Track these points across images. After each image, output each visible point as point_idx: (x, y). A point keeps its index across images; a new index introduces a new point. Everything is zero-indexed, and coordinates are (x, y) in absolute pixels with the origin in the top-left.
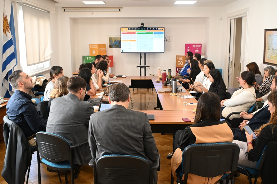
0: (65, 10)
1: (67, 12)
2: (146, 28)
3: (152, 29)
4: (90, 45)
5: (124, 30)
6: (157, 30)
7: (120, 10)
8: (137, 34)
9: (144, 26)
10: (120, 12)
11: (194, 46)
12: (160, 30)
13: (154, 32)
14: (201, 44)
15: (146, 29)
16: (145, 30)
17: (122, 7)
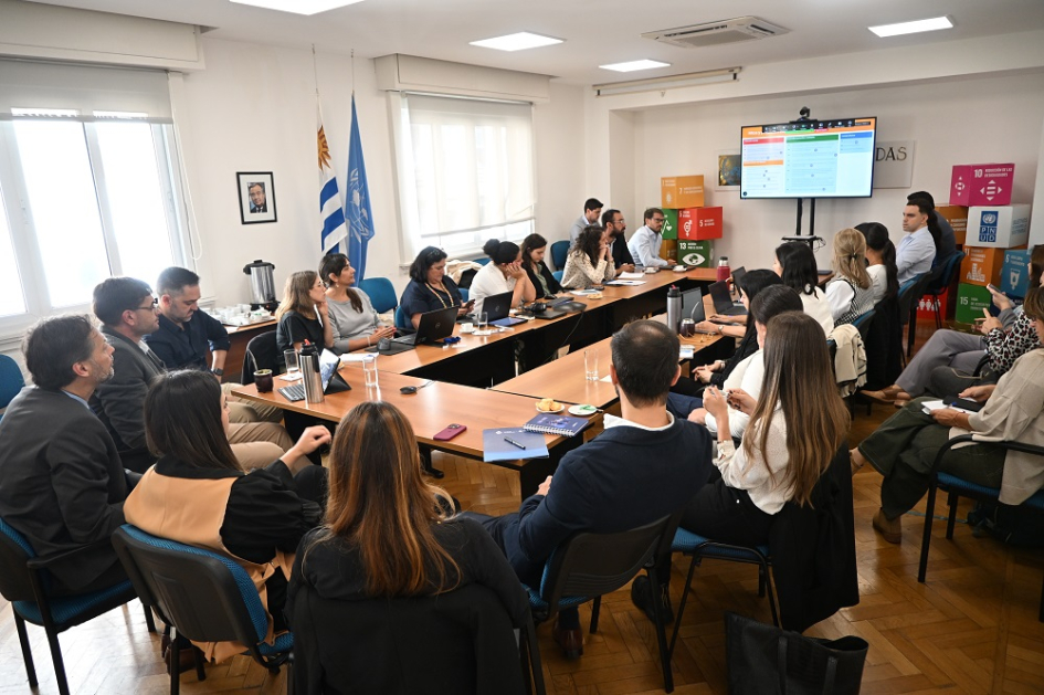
0: (599, 92)
1: (604, 95)
2: (815, 124)
3: (834, 123)
4: (663, 179)
5: (751, 132)
6: (850, 128)
7: (735, 78)
8: (788, 141)
9: (811, 118)
10: (735, 83)
11: (978, 174)
12: (862, 124)
13: (839, 134)
14: (1012, 166)
15: (816, 127)
16: (812, 130)
17: (741, 68)
